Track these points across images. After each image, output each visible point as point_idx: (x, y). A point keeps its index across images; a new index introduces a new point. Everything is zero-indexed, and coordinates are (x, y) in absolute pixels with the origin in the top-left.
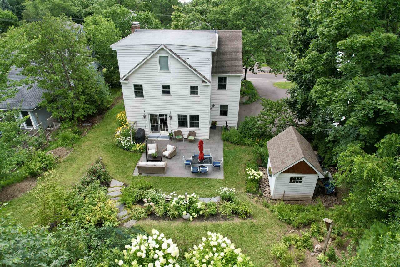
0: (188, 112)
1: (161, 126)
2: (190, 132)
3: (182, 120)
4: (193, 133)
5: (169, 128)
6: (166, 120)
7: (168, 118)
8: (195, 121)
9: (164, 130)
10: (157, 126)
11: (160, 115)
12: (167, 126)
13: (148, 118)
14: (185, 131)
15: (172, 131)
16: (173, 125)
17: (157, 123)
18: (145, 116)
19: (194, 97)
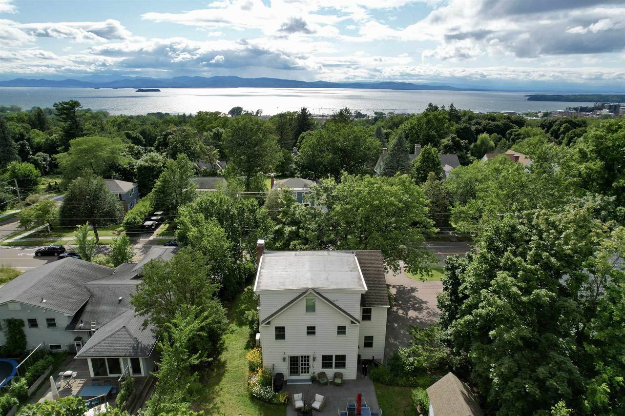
0: (334, 352)
1: (302, 368)
2: (335, 373)
3: (327, 361)
4: (338, 375)
5: (311, 370)
6: (308, 361)
7: (311, 359)
8: (341, 361)
9: (305, 372)
10: (297, 368)
11: (302, 357)
12: (308, 368)
13: (288, 360)
14: (330, 372)
15: (314, 373)
16: (316, 367)
17: (297, 365)
18: (284, 359)
19: (342, 337)
